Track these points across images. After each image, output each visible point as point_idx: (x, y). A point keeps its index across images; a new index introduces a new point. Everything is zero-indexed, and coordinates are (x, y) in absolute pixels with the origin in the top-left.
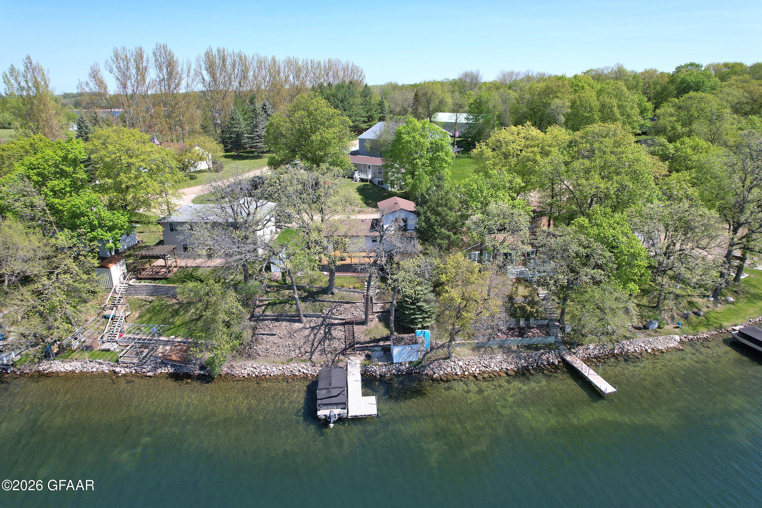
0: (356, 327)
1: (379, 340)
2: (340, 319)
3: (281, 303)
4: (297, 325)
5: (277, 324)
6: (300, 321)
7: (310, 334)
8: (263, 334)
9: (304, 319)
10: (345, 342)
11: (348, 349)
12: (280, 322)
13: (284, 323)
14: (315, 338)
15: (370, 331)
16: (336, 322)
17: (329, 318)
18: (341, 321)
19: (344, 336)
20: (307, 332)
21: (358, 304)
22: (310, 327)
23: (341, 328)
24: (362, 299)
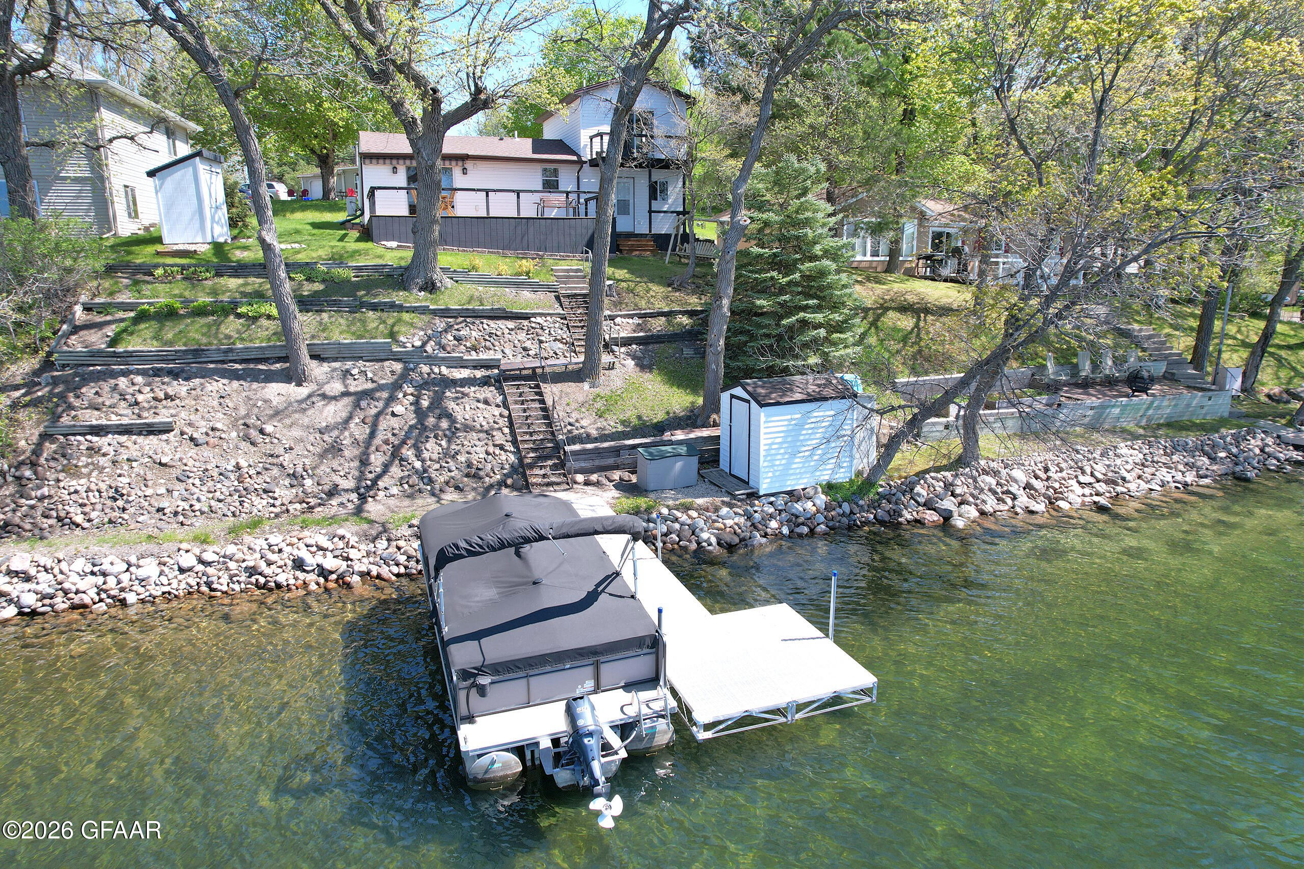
0: (551, 391)
1: (660, 428)
2: (478, 365)
3: (201, 312)
4: (276, 392)
5: (179, 388)
6: (295, 376)
7: (350, 417)
8: (99, 431)
9: (318, 370)
10: (515, 442)
11: (531, 466)
12: (197, 381)
13: (216, 386)
14: (372, 435)
15: (611, 402)
16: (465, 373)
17: (432, 360)
18: (479, 374)
19: (503, 422)
20: (333, 412)
21: (539, 320)
22: (346, 394)
23: (489, 392)
24: (551, 307)
